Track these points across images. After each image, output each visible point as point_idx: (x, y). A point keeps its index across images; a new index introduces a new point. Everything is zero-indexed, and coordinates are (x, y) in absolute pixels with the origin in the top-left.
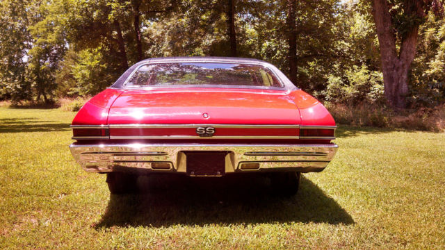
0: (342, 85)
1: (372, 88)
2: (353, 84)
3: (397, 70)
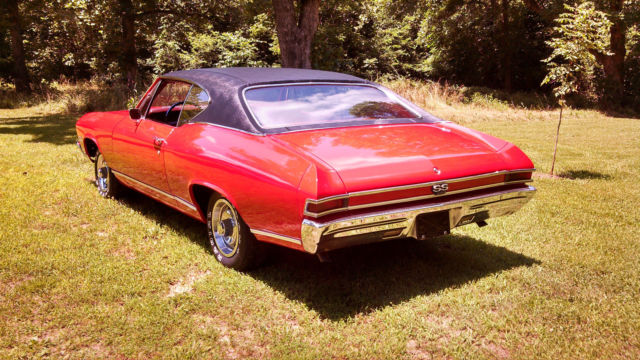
0: (179, 51)
1: (220, 56)
2: (196, 50)
3: (299, 44)
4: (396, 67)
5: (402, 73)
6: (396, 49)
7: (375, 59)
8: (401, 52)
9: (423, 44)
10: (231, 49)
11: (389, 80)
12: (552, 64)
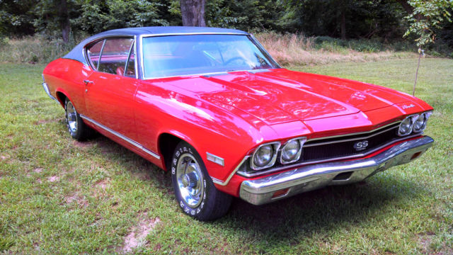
4: (262, 22)
5: (267, 27)
6: (261, 9)
7: (246, 17)
8: (264, 11)
9: (281, 5)
10: (140, 11)
11: (257, 32)
12: (412, 20)
